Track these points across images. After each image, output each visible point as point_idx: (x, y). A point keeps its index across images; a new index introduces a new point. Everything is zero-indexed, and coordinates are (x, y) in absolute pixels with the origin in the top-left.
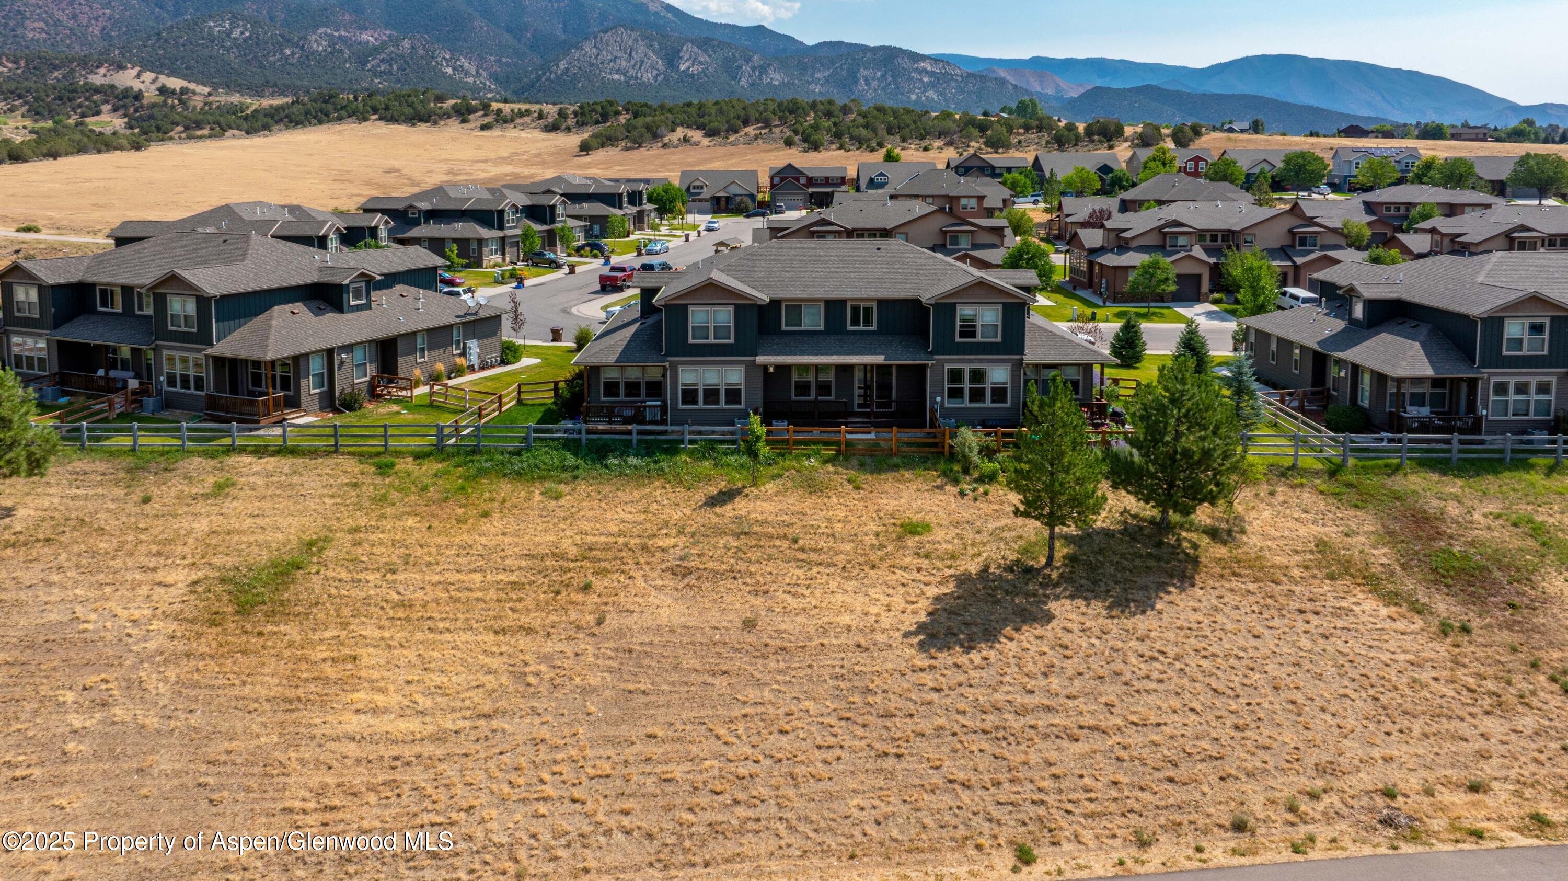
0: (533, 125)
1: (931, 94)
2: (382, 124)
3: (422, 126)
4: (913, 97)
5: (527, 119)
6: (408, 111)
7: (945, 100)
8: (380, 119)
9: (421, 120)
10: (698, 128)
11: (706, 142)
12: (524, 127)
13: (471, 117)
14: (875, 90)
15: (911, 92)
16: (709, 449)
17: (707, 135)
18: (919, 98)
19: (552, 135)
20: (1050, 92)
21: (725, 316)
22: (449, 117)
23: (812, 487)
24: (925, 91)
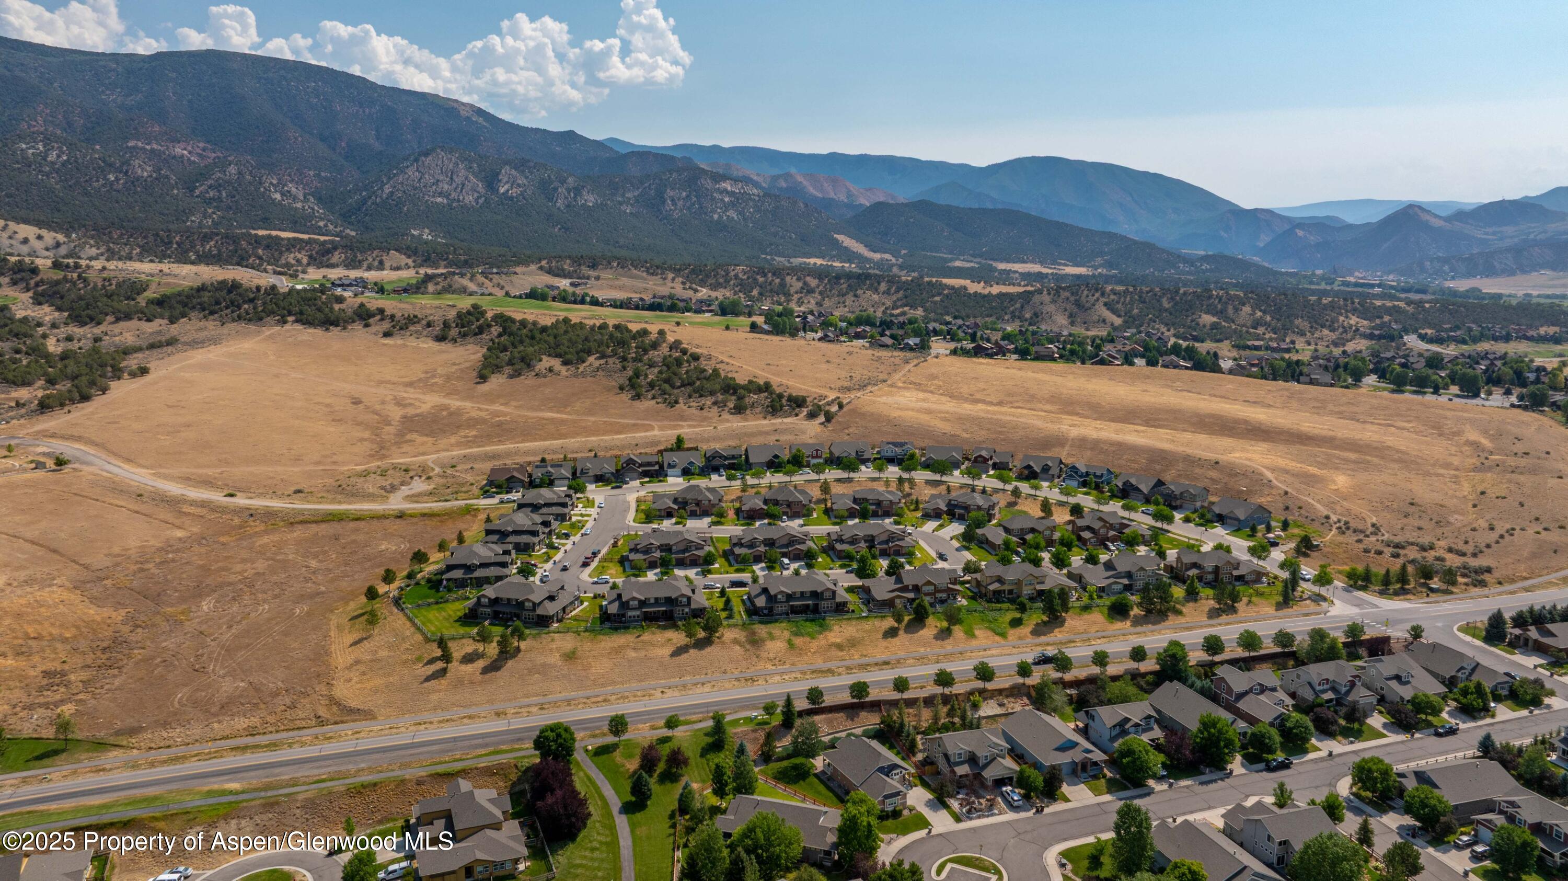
0: (425, 333)
1: (732, 213)
2: (299, 327)
3: (335, 330)
4: (716, 217)
5: (418, 327)
6: (319, 315)
7: (745, 219)
8: (297, 321)
9: (332, 324)
10: (556, 356)
11: (564, 370)
12: (418, 334)
13: (371, 321)
14: (681, 210)
15: (714, 211)
16: (635, 627)
17: (565, 363)
18: (720, 217)
19: (443, 346)
20: (842, 197)
21: (636, 602)
22: (354, 322)
23: (653, 633)
24: (727, 211)
